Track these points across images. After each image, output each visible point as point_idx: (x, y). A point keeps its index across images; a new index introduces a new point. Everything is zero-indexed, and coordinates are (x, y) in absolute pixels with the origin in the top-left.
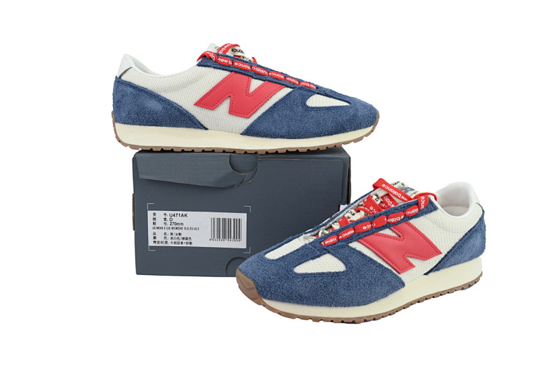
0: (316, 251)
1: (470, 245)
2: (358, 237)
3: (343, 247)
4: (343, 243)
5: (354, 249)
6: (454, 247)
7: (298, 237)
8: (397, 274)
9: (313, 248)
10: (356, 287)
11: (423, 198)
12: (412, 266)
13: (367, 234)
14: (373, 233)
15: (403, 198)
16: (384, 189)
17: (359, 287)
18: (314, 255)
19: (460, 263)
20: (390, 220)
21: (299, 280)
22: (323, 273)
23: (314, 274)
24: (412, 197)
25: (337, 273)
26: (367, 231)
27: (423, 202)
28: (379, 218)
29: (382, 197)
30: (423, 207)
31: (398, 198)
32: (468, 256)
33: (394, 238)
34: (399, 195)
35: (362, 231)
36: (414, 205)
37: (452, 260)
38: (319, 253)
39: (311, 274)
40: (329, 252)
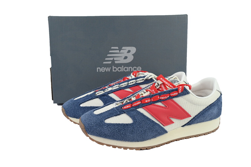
0: (118, 112)
1: (209, 113)
2: (143, 106)
3: (133, 110)
4: (134, 108)
5: (139, 112)
6: (199, 113)
7: (113, 103)
8: (163, 126)
9: (117, 110)
10: (137, 132)
11: (181, 87)
12: (173, 122)
13: (147, 104)
14: (151, 104)
15: (171, 86)
16: (161, 80)
17: (138, 132)
18: (116, 114)
19: (204, 122)
20: (161, 98)
21: (105, 127)
22: (119, 124)
23: (114, 124)
24: (176, 86)
25: (127, 124)
26: (148, 103)
27: (180, 90)
28: (155, 96)
29: (161, 85)
30: (180, 92)
31: (168, 86)
32: (209, 118)
33: (162, 107)
34: (169, 85)
35: (145, 102)
36: (175, 90)
37: (198, 120)
38: (119, 113)
39: (113, 124)
40: (125, 113)
